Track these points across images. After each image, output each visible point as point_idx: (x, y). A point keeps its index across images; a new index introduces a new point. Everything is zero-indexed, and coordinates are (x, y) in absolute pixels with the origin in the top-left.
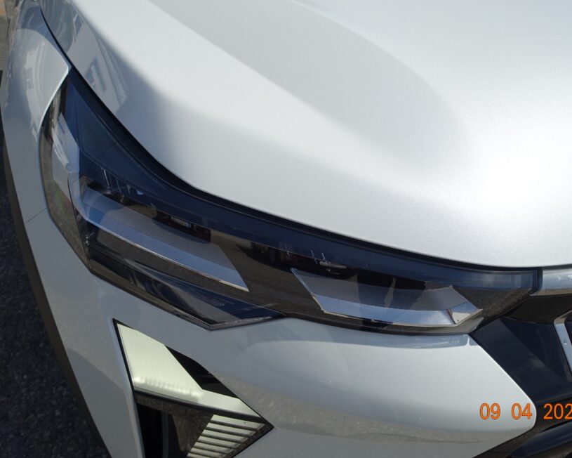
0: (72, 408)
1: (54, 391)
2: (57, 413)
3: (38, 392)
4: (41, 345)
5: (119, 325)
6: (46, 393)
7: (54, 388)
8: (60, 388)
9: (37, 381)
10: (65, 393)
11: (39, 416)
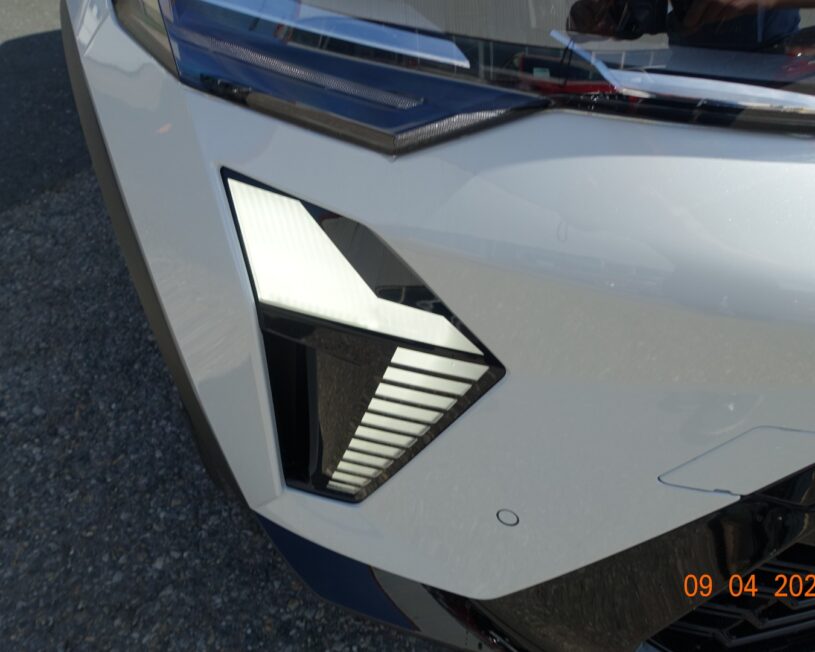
0: (179, 448)
1: (154, 426)
2: (158, 454)
3: (132, 427)
4: (136, 366)
5: (232, 183)
6: (143, 428)
7: (154, 422)
8: (163, 422)
9: (129, 413)
10: (169, 429)
11: (132, 457)
